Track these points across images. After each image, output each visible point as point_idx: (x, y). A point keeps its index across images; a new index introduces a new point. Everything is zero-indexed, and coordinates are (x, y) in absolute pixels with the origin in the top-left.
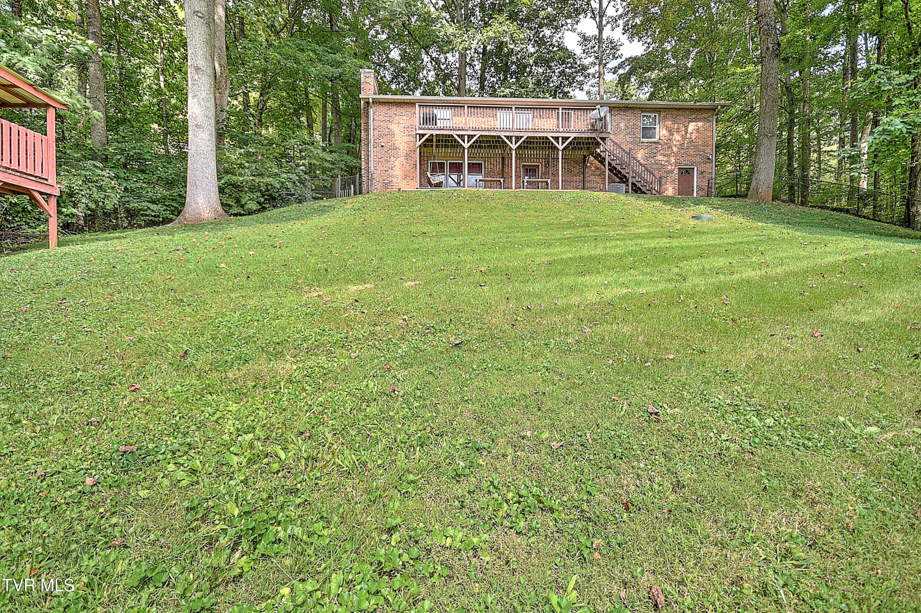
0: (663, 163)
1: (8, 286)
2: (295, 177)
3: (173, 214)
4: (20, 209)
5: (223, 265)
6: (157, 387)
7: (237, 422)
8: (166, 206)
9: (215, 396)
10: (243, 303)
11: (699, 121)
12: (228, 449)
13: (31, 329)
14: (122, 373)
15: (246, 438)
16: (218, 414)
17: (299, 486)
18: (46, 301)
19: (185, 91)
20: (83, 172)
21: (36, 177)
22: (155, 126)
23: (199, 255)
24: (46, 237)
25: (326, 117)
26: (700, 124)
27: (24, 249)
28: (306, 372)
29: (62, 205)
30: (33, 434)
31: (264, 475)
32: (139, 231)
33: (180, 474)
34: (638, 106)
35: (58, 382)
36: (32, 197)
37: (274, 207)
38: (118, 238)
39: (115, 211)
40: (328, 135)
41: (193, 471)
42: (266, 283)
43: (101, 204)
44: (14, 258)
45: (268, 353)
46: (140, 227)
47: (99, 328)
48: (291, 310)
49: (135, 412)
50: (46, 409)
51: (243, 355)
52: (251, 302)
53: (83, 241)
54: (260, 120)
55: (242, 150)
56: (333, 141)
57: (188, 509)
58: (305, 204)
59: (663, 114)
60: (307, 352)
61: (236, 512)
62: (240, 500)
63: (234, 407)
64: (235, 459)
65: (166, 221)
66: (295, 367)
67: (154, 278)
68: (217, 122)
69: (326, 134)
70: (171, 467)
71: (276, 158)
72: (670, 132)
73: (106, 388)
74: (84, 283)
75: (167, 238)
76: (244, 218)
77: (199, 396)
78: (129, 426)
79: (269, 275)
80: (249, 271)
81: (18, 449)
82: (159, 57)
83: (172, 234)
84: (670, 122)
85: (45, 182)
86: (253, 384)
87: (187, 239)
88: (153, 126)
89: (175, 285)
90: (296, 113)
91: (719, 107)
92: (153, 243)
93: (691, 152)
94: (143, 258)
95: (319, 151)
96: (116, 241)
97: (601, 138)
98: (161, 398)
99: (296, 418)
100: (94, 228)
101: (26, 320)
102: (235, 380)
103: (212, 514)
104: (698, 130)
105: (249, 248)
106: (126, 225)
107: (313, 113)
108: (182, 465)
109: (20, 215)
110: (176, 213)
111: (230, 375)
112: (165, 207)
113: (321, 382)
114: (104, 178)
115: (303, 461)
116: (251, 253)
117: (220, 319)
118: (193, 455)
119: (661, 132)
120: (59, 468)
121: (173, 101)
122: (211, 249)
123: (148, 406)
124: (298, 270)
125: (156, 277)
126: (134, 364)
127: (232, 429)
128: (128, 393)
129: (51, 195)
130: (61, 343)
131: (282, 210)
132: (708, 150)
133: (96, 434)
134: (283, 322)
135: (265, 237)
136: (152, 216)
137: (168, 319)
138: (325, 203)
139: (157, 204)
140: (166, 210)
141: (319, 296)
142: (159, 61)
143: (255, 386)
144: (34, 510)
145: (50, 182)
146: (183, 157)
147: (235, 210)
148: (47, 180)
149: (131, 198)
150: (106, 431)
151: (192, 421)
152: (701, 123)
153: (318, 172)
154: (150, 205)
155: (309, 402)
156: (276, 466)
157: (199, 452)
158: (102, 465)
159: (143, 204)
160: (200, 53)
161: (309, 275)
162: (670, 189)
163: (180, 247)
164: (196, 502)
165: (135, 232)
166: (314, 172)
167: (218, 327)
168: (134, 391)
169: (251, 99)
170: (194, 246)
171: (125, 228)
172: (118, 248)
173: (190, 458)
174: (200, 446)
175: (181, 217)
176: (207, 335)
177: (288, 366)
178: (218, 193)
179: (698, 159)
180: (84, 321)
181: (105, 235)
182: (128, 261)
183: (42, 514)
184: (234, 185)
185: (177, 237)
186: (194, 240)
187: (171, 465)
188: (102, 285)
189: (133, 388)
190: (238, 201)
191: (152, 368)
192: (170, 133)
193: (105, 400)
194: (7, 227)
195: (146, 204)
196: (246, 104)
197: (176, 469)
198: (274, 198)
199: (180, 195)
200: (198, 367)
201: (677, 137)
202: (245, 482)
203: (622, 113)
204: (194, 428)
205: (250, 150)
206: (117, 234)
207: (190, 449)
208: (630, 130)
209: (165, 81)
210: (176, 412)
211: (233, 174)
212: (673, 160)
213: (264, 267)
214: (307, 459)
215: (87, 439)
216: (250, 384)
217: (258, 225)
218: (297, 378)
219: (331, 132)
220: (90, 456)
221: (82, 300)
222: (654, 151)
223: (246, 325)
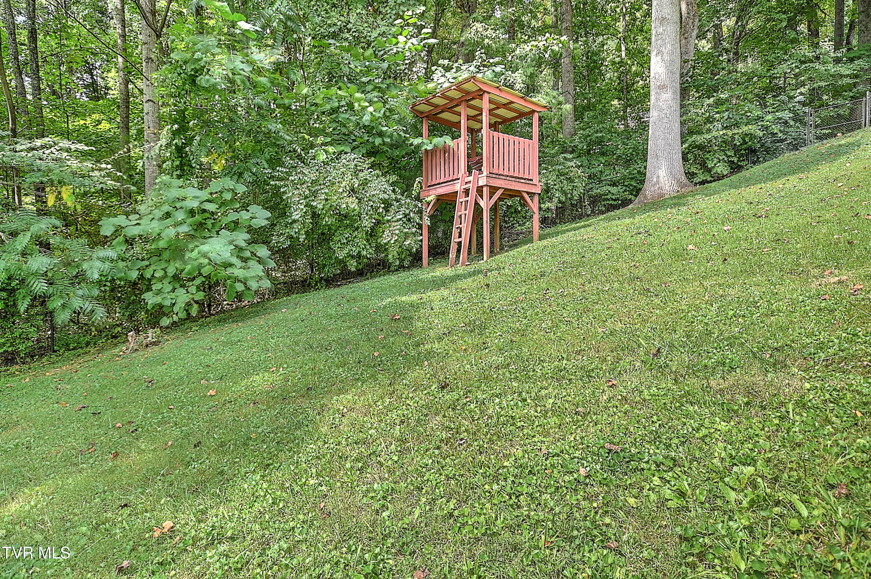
1: (509, 279)
2: (786, 115)
3: (632, 194)
4: (513, 210)
5: (691, 247)
6: (633, 386)
7: (729, 447)
8: (626, 186)
9: (696, 408)
10: (721, 292)
12: (721, 479)
13: (526, 317)
14: (600, 366)
15: (745, 471)
16: (704, 432)
17: (838, 566)
18: (535, 292)
19: (646, 52)
20: (557, 167)
21: (525, 179)
22: (615, 102)
23: (663, 237)
24: (531, 232)
25: (842, 10)
27: (516, 246)
28: (828, 396)
29: (541, 202)
30: (536, 414)
31: (776, 529)
32: (602, 217)
33: (667, 493)
35: (549, 368)
36: (522, 198)
37: (754, 163)
38: (584, 227)
39: (581, 200)
40: (845, 36)
41: (682, 494)
42: (751, 267)
43: (569, 196)
44: (511, 253)
45: (762, 360)
46: (603, 213)
47: (576, 319)
48: (793, 302)
49: (615, 409)
50: (543, 392)
51: (728, 361)
52: (732, 292)
53: (557, 234)
54: (736, 54)
55: (712, 99)
56: (854, 42)
57: (683, 539)
58: (804, 149)
60: (827, 366)
61: (743, 566)
62: (745, 552)
63: (723, 426)
64: (732, 496)
65: (625, 203)
66: (807, 386)
67: (619, 266)
68: (682, 75)
69: (842, 35)
70: (656, 481)
71: (757, 95)
73: (587, 380)
74: (560, 274)
75: (628, 221)
76: (713, 184)
77: (678, 404)
78: (610, 423)
79: (755, 256)
80: (725, 251)
81: (527, 425)
82: (620, 25)
83: (632, 215)
85: (531, 182)
86: (746, 400)
87: (648, 220)
88: (613, 103)
89: (640, 272)
90: (792, 24)
92: (615, 228)
94: (607, 245)
95: (830, 66)
96: (582, 230)
98: (638, 399)
99: (818, 461)
100: (564, 219)
101: (523, 308)
102: (721, 391)
103: (711, 556)
105: (723, 223)
106: (589, 213)
107: (819, 13)
108: (669, 482)
109: (513, 215)
110: (634, 193)
111: (713, 383)
112: (624, 188)
113: (859, 414)
114: (572, 169)
115: (842, 531)
116: (726, 228)
117: (693, 313)
118: (680, 473)
120: (558, 451)
121: (634, 68)
122: (675, 229)
123: (626, 406)
124: (799, 246)
125: (621, 265)
126: (609, 358)
127: (723, 454)
128: (606, 389)
129: (535, 193)
130: (548, 331)
131: (767, 164)
133: (583, 425)
134: (782, 319)
135: (744, 204)
136: (612, 199)
137: (636, 312)
138: (842, 140)
139: (617, 186)
140: (625, 191)
141: (840, 282)
142: (621, 30)
143: (747, 404)
144: (543, 485)
145: (534, 182)
146: (644, 126)
147: (701, 177)
148: (532, 180)
149: (594, 185)
150: (591, 424)
151: (673, 432)
153: (825, 97)
154: (610, 188)
155: (841, 442)
156: (795, 524)
157: (685, 472)
158: (592, 458)
159: (605, 188)
161: (818, 252)
163: (641, 230)
164: (690, 533)
165: (598, 219)
166: (820, 99)
167: (692, 322)
168: (611, 387)
169: (725, 29)
170: (656, 227)
171: (588, 216)
172: (585, 237)
173: (675, 475)
174: (687, 464)
175: (641, 197)
176: (680, 331)
177: (796, 383)
178: (681, 160)
180: (564, 311)
181: (573, 226)
182: (595, 250)
183: (549, 491)
184: (701, 147)
185: (637, 218)
186: (656, 220)
187: (656, 478)
188: (575, 276)
189: (611, 384)
190: (703, 165)
191: (625, 364)
192: (630, 106)
193: (587, 392)
194: (505, 227)
195: (608, 187)
196: (717, 40)
197: (662, 485)
198: (753, 151)
199: (639, 172)
200: (674, 369)
202: (750, 529)
204: (676, 441)
205: (722, 96)
206: (582, 223)
207: (675, 465)
209: (626, 49)
210: (655, 418)
211: (700, 133)
213: (744, 245)
214: (849, 529)
215: (577, 428)
216: (742, 400)
217: (733, 190)
218: (814, 402)
219: (851, 28)
220: (580, 446)
221: (561, 291)
223: (728, 322)
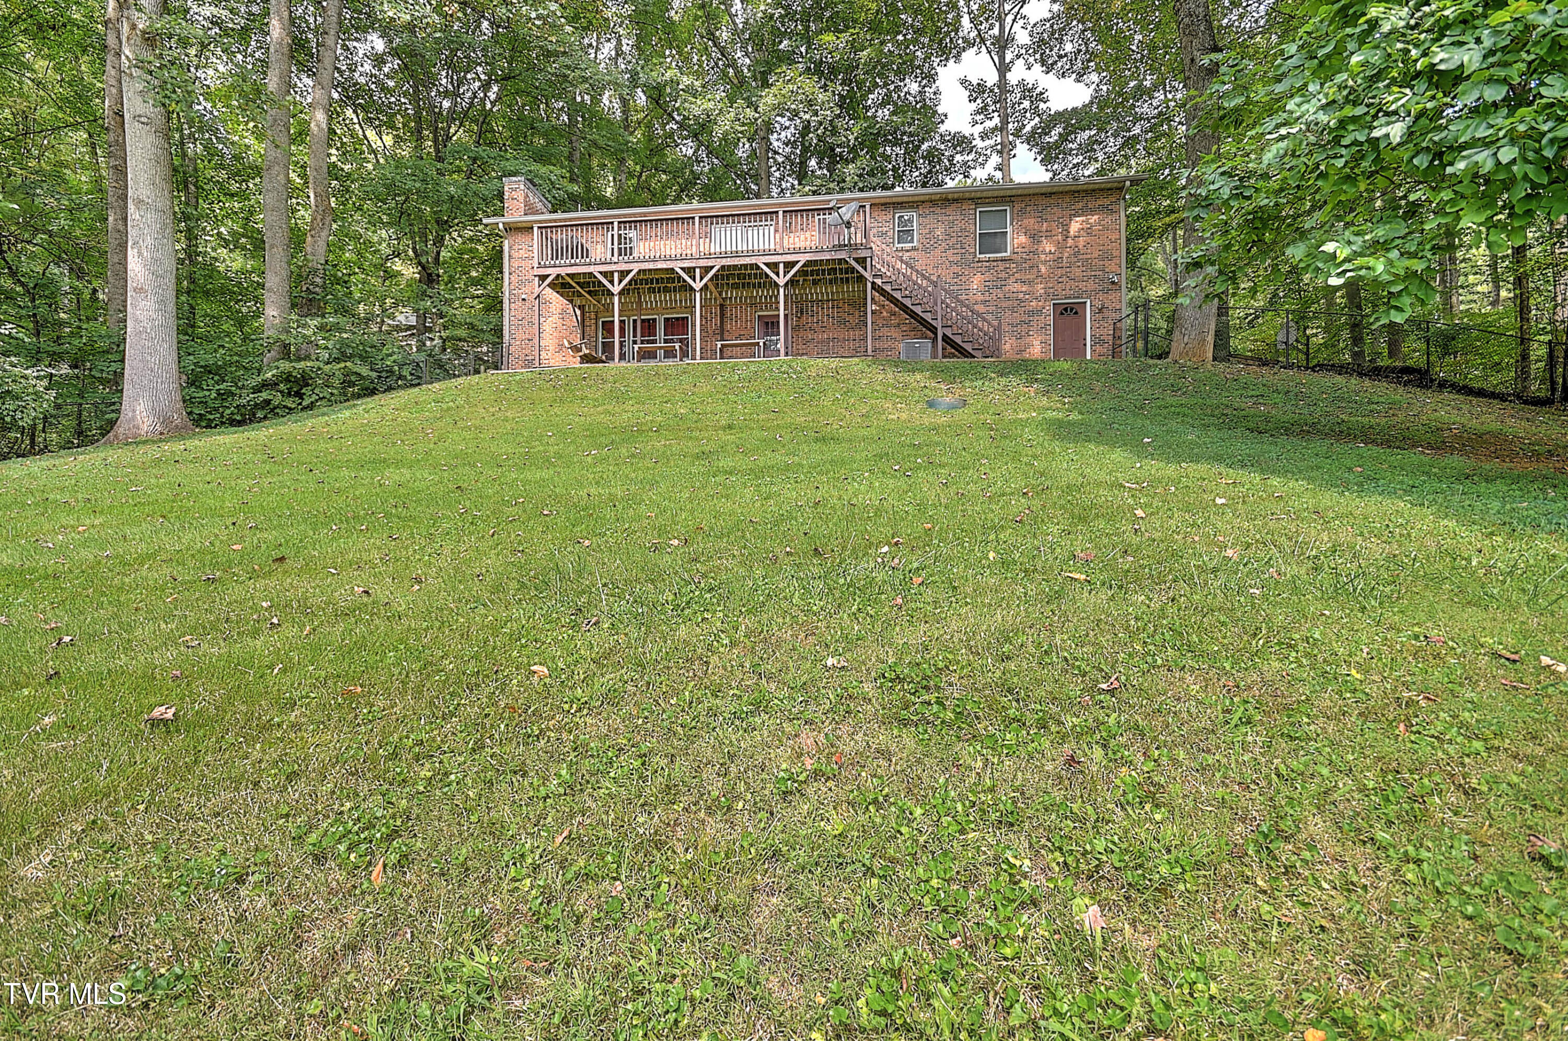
0: (1021, 295)
11: (1092, 212)
26: (1094, 219)
34: (967, 195)
59: (1018, 207)
72: (1034, 237)
84: (1032, 221)
91: (1128, 183)
93: (1077, 272)
97: (856, 260)
104: (1089, 231)
119: (1016, 240)
132: (1112, 266)
152: (1096, 217)
160: (143, 177)
162: (1036, 343)
179: (1091, 285)
201: (1049, 247)
203: (938, 210)
208: (954, 240)
212: (1040, 289)
222: (1003, 275)
